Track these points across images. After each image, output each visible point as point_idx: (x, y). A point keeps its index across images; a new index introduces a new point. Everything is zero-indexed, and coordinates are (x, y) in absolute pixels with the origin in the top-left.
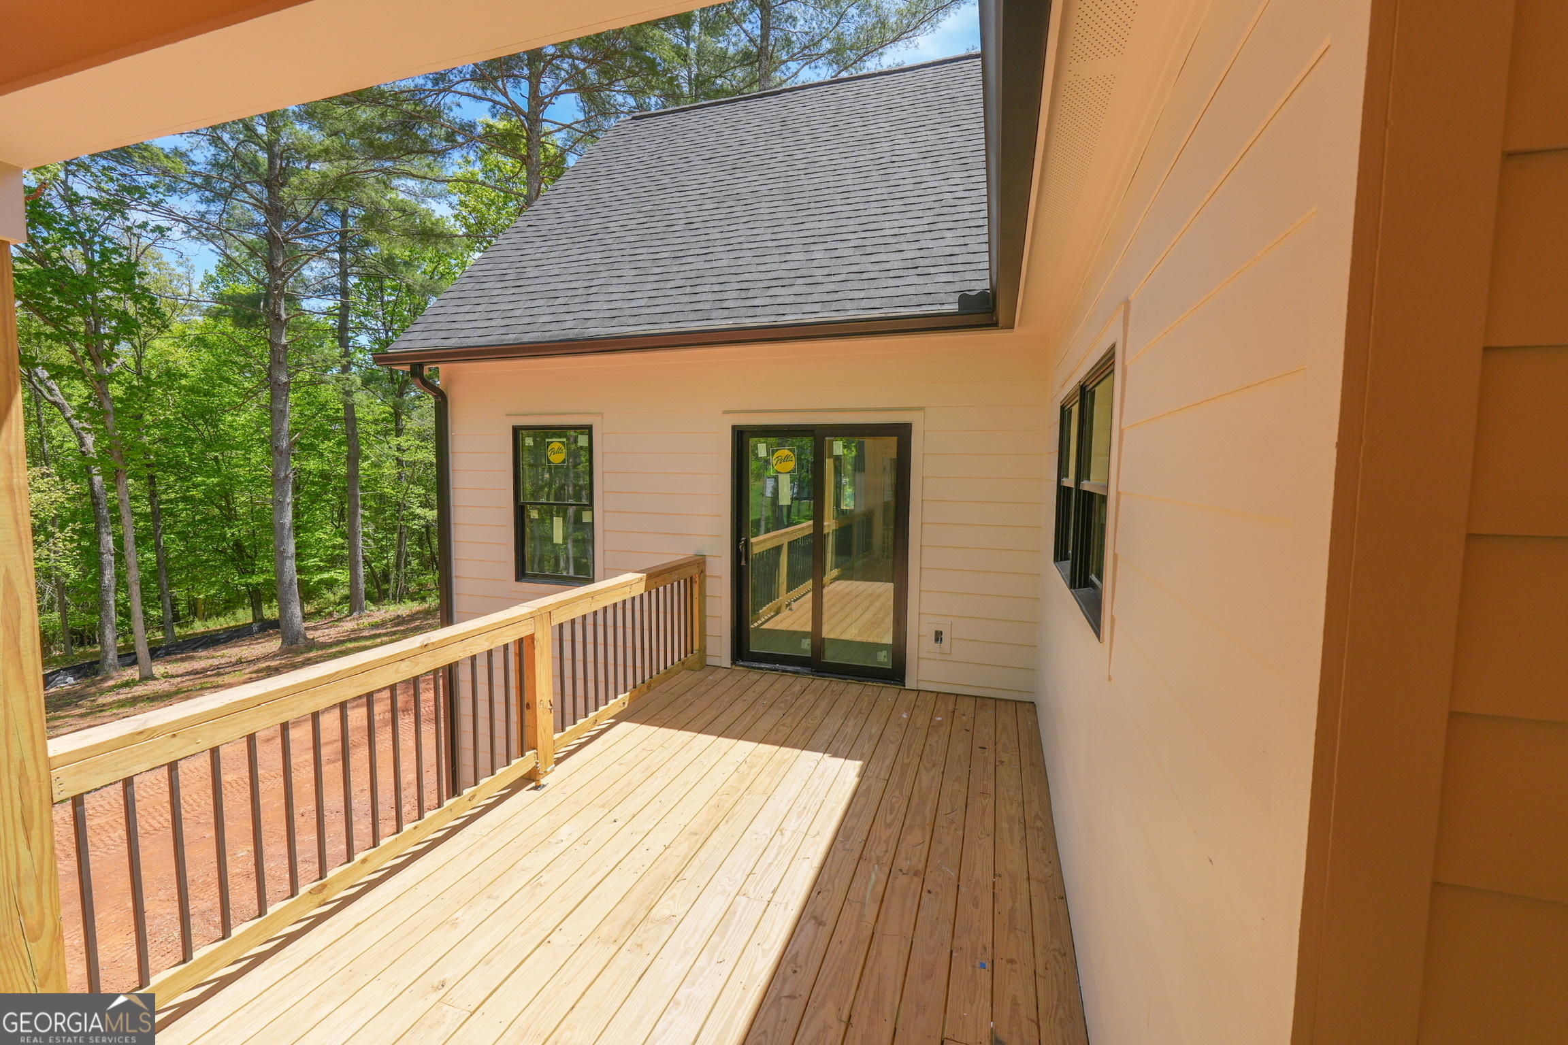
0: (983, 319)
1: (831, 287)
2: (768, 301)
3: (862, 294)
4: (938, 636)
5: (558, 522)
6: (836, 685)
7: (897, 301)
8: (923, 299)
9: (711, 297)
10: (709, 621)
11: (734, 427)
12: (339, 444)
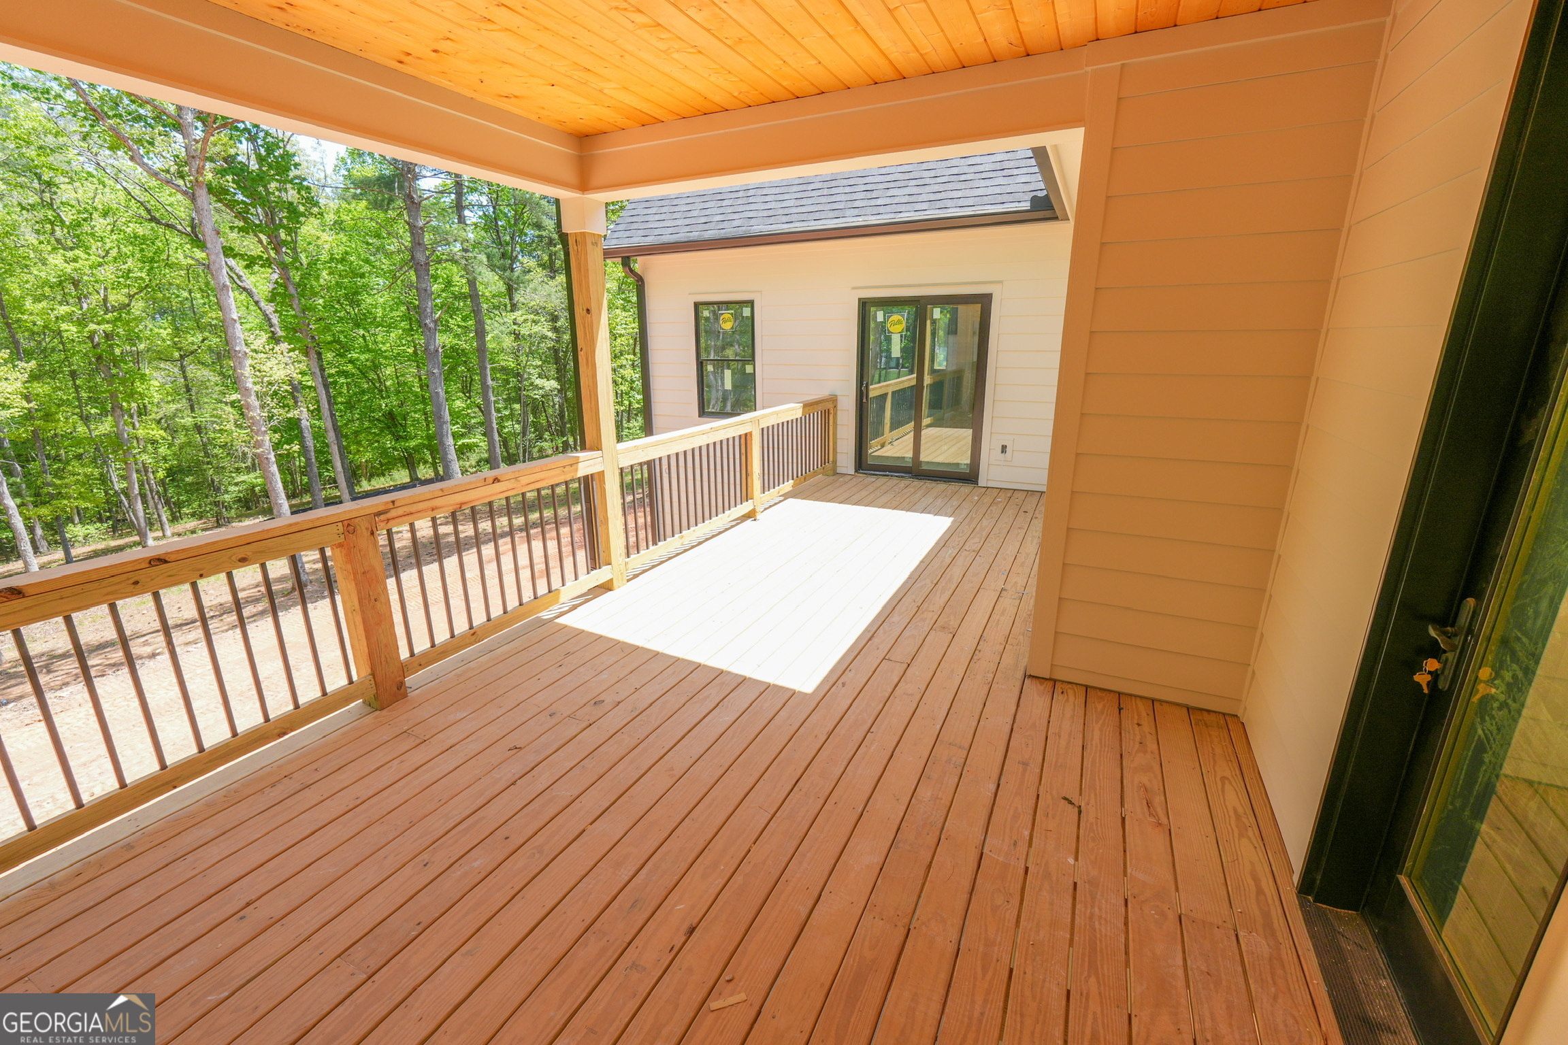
0: (1048, 214)
1: (937, 188)
2: (888, 201)
3: (959, 194)
4: (1004, 449)
5: (728, 374)
6: (929, 484)
7: (986, 200)
8: (1006, 198)
9: (844, 197)
10: (839, 442)
11: (859, 299)
12: (464, 319)
